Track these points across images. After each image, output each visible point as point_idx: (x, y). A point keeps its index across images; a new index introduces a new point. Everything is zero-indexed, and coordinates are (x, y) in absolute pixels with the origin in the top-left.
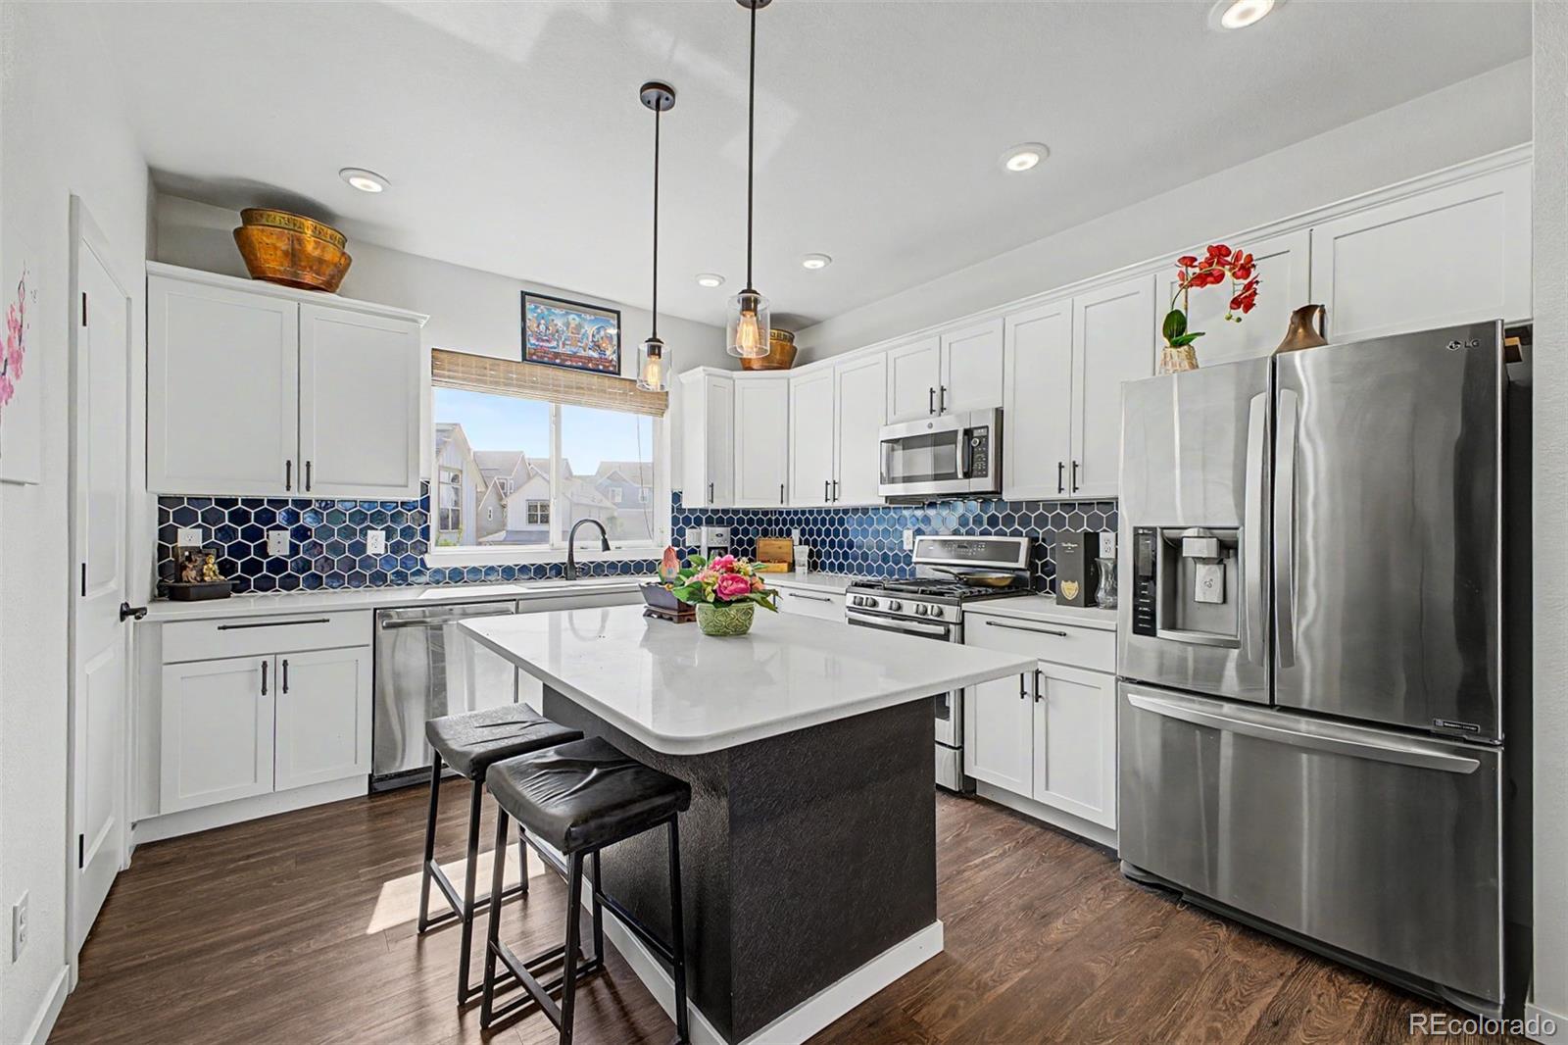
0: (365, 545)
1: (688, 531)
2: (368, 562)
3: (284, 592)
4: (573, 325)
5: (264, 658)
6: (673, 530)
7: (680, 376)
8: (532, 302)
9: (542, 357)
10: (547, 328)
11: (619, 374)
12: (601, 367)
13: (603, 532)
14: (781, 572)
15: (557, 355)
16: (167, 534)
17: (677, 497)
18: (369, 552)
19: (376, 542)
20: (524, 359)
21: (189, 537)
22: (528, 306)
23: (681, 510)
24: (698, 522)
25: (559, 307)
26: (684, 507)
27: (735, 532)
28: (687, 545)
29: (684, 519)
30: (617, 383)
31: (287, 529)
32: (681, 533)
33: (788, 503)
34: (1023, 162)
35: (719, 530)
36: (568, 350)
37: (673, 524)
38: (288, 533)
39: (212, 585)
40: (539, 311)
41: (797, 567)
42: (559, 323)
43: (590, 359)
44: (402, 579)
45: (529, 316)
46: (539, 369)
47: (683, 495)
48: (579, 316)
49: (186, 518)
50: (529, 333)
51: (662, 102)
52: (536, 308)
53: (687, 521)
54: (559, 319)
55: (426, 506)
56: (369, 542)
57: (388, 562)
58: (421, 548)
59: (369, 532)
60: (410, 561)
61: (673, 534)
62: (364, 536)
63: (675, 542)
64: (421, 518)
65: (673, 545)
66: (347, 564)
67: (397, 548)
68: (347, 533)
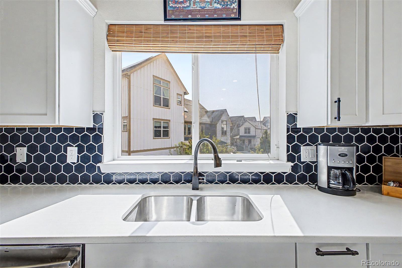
0: (66, 157)
1: (302, 148)
2: (68, 168)
6: (288, 147)
12: (224, 16)
15: (190, 11)
17: (292, 118)
18: (69, 161)
19: (72, 155)
23: (296, 130)
24: (313, 140)
28: (302, 160)
29: (299, 137)
31: (25, 146)
32: (296, 149)
37: (288, 142)
38: (26, 149)
53: (302, 139)
55: (101, 130)
56: (68, 155)
57: (79, 168)
58: (98, 159)
59: (69, 148)
60: (92, 168)
61: (288, 151)
62: (66, 151)
63: (290, 158)
64: (98, 139)
65: (288, 160)
66: (57, 169)
67: (85, 159)
68: (57, 149)
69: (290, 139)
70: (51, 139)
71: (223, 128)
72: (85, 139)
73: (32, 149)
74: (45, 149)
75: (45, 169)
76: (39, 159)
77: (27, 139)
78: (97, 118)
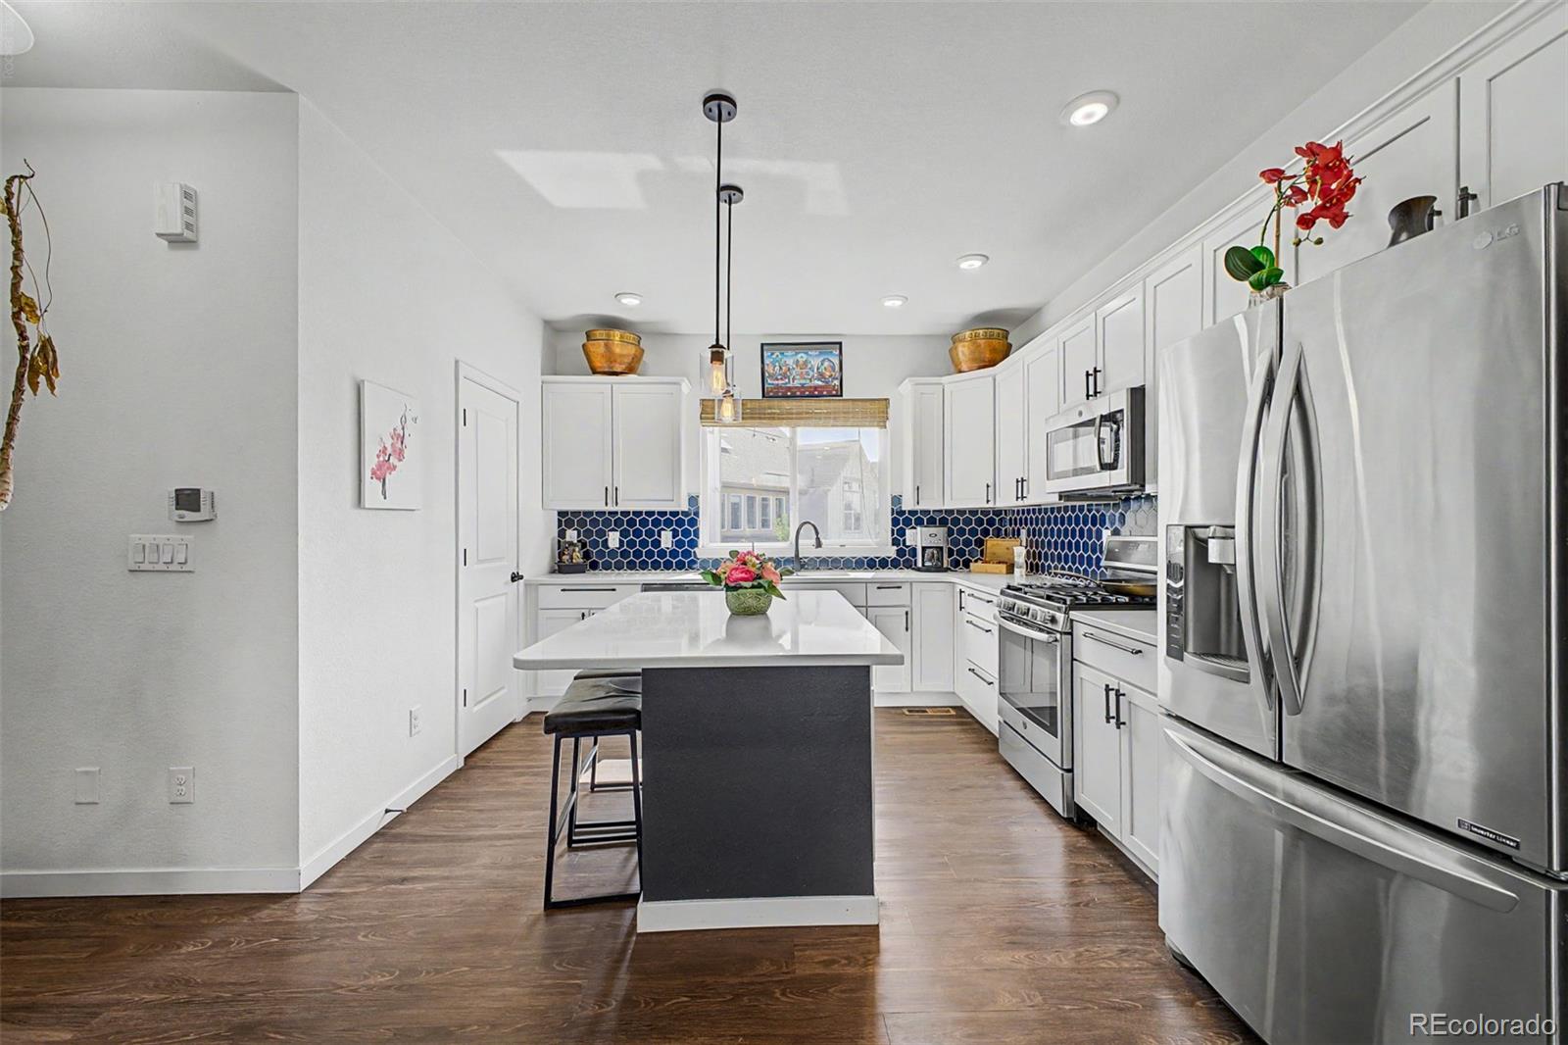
0: (660, 542)
1: (908, 532)
2: (662, 554)
3: (617, 571)
4: (801, 363)
5: (583, 611)
6: (893, 530)
7: (900, 388)
8: (767, 350)
9: (778, 392)
10: (781, 368)
11: (841, 396)
12: (825, 393)
13: (817, 533)
14: (1000, 573)
15: (789, 389)
16: (562, 534)
17: (897, 500)
18: (663, 546)
19: (667, 540)
20: (763, 396)
21: (572, 535)
22: (765, 354)
23: (901, 512)
24: (919, 522)
25: (790, 350)
26: (903, 509)
27: (950, 533)
28: (907, 544)
29: (903, 520)
30: (841, 404)
31: (618, 531)
32: (902, 533)
33: (995, 503)
34: (1089, 113)
35: (933, 530)
36: (797, 383)
37: (893, 525)
38: (618, 533)
39: (578, 564)
40: (774, 356)
41: (1016, 570)
42: (790, 362)
43: (816, 388)
44: (680, 566)
45: (767, 361)
46: (776, 403)
47: (903, 498)
48: (806, 353)
49: (570, 524)
50: (767, 374)
51: (733, 197)
52: (772, 354)
53: (907, 522)
54: (790, 359)
55: (697, 514)
56: (663, 540)
57: (674, 554)
58: (693, 544)
59: (663, 532)
60: (687, 554)
61: (893, 535)
62: (659, 536)
63: (895, 542)
64: (693, 522)
65: (893, 544)
66: (650, 554)
67: (680, 544)
68: (650, 533)
69: (895, 522)
70: (644, 523)
71: (848, 507)
72: (680, 523)
73: (624, 534)
74: (637, 533)
75: (638, 554)
76: (631, 544)
77: (619, 523)
78: (693, 500)
